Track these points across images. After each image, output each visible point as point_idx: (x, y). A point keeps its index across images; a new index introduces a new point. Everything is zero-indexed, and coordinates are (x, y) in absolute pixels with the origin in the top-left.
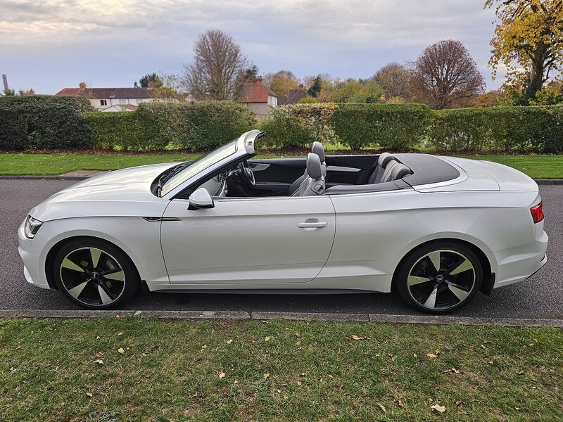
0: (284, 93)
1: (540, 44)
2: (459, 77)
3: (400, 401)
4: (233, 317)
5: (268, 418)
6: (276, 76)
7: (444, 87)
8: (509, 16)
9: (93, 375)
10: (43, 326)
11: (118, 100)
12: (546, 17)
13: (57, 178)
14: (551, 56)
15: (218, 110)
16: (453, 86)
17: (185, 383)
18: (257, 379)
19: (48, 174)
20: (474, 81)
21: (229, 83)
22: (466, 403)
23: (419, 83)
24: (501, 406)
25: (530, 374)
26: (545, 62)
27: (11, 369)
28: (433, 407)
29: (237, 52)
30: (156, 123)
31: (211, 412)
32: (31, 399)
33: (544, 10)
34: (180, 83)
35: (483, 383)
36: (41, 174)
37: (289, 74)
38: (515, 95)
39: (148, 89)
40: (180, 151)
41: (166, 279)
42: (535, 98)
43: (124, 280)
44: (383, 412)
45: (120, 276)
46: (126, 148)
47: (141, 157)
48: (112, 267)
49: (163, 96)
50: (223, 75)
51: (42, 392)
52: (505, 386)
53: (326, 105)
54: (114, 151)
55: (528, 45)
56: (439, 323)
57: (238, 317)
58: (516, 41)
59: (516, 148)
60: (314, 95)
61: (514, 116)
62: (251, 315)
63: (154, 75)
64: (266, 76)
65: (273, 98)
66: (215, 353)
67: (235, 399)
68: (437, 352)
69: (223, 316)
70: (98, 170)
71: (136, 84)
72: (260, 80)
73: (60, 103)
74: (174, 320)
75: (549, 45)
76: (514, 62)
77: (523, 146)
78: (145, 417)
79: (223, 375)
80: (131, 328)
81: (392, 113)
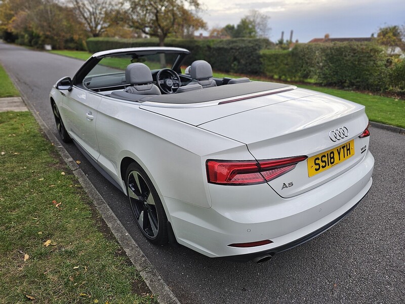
62: (76, 169)
71: (373, 35)
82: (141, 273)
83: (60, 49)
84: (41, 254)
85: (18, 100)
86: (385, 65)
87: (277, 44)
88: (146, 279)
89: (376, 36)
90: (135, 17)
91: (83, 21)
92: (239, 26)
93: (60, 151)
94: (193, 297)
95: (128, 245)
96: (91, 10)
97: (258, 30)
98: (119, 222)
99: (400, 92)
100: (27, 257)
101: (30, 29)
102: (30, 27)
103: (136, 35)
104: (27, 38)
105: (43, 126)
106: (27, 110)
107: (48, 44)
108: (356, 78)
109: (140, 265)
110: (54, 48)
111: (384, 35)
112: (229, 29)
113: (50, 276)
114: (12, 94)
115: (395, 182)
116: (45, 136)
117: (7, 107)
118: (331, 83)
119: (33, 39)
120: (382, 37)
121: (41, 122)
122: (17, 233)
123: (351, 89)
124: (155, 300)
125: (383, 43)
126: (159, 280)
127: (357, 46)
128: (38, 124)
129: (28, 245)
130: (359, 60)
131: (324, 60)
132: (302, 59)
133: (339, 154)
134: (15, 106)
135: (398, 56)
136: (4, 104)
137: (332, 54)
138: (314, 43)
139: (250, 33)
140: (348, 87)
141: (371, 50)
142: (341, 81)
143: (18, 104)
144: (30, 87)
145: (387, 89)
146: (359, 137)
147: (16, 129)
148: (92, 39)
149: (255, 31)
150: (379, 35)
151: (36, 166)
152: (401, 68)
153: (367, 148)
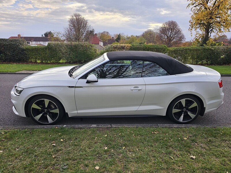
0: (106, 40)
1: (208, 23)
2: (175, 35)
3: (178, 155)
4: (104, 127)
5: (128, 163)
6: (102, 34)
7: (170, 39)
8: (196, 12)
9: (53, 150)
10: (25, 132)
11: (35, 42)
12: (210, 12)
13: (15, 74)
14: (212, 28)
15: (82, 46)
16: (173, 39)
17: (92, 151)
18: (120, 149)
19: (11, 72)
20: (181, 37)
21: (83, 36)
22: (202, 155)
23: (160, 38)
24: (215, 155)
25: (223, 144)
26: (210, 30)
27: (16, 149)
28: (191, 156)
29: (86, 23)
30: (56, 51)
31: (105, 162)
32: (29, 160)
33: (209, 10)
34: (62, 35)
35: (207, 148)
36: (7, 72)
37: (108, 33)
38: (199, 42)
39: (48, 37)
40: (66, 63)
41: (76, 112)
42: (206, 44)
43: (58, 112)
44: (172, 159)
45: (57, 111)
46: (42, 62)
47: (50, 65)
48: (53, 107)
49: (55, 40)
50: (81, 32)
51: (33, 157)
52: (215, 148)
53: (127, 45)
54: (37, 63)
55: (203, 23)
56: (185, 127)
57: (106, 127)
58: (199, 21)
59: (200, 63)
60: (118, 42)
61: (199, 50)
62: (111, 126)
63: (50, 32)
64: (98, 33)
65: (101, 42)
66: (101, 140)
67: (114, 156)
68: (187, 137)
69: (100, 126)
70: (32, 70)
71: (42, 35)
72: (96, 34)
73: (13, 42)
74: (81, 128)
75: (211, 23)
76: (198, 30)
77: (202, 62)
78: (79, 165)
79: (106, 148)
80: (63, 131)
81: (153, 48)
142: (80, 60)
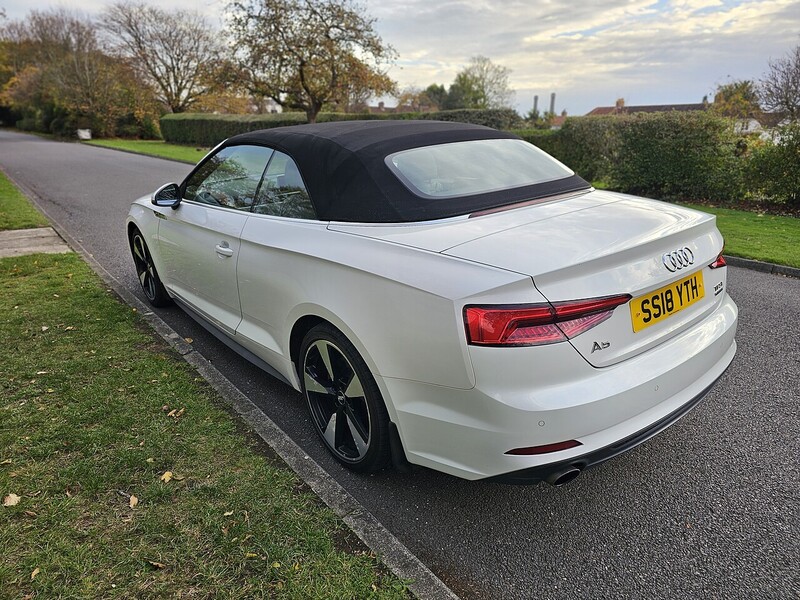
62: (188, 352)
68: (178, 477)
71: (705, 98)
82: (344, 519)
83: (107, 136)
84: (160, 494)
85: (49, 234)
86: (736, 152)
87: (527, 120)
88: (356, 528)
89: (711, 100)
90: (259, 74)
91: (153, 83)
92: (452, 87)
93: (150, 321)
94: (442, 556)
95: (312, 475)
96: (169, 62)
97: (491, 94)
98: (287, 438)
99: (766, 200)
100: (134, 500)
101: (48, 100)
102: (47, 96)
103: (255, 108)
104: (41, 118)
105: (108, 278)
106: (70, 251)
107: (84, 128)
108: (684, 178)
109: (341, 506)
110: (95, 135)
111: (727, 99)
112: (435, 92)
113: (185, 529)
114: (34, 222)
115: (773, 354)
116: (116, 296)
117: (29, 246)
118: (638, 187)
119: (53, 118)
120: (723, 102)
121: (102, 271)
122: (106, 463)
123: (674, 197)
124: (378, 562)
125: (726, 114)
126: (379, 528)
127: (681, 118)
128: (96, 275)
129: (133, 482)
130: (686, 145)
131: (620, 146)
132: (581, 146)
133: (680, 294)
134: (43, 245)
135: (755, 136)
136: (21, 241)
137: (635, 134)
138: (600, 116)
139: (475, 100)
140: (670, 194)
141: (707, 126)
142: (655, 184)
143: (49, 240)
144: (64, 209)
145: (741, 195)
146: (711, 267)
147: (59, 284)
148: (171, 116)
149: (484, 97)
150: (717, 99)
151: (113, 349)
152: (764, 157)
153: (724, 287)
